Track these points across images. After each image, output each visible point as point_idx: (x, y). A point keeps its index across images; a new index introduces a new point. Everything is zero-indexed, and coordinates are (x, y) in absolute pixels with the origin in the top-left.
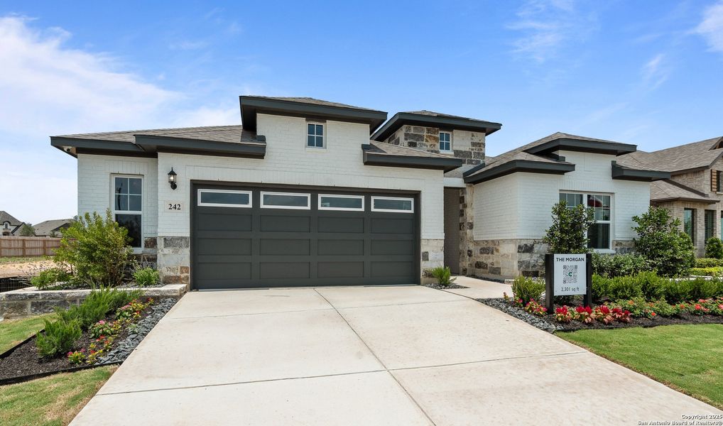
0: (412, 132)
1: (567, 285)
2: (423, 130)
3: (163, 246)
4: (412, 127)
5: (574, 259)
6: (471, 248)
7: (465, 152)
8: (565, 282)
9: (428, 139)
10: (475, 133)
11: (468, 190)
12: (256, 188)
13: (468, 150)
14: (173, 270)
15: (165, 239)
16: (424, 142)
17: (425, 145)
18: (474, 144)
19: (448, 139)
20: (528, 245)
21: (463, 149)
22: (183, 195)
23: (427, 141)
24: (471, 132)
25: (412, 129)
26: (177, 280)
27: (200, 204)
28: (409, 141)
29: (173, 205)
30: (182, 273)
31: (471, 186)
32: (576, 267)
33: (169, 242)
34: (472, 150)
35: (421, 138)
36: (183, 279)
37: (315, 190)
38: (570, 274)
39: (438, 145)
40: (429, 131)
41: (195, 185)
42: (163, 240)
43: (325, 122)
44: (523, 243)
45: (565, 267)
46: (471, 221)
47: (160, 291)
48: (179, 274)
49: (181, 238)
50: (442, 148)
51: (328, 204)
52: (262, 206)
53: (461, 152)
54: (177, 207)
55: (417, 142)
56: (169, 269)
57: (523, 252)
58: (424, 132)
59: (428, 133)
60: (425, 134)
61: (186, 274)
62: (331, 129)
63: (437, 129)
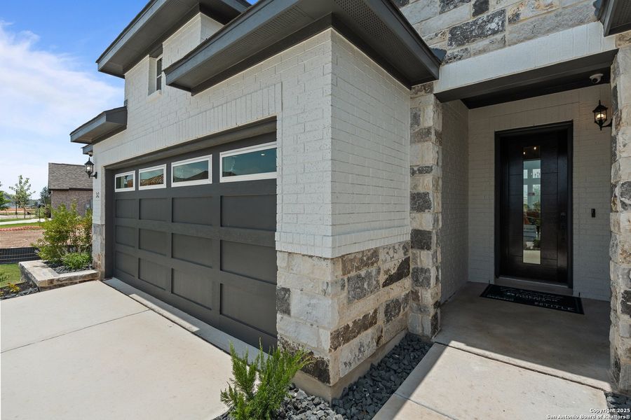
3: (93, 233)
27: (116, 190)
30: (98, 260)
33: (95, 228)
36: (99, 266)
49: (98, 226)
52: (140, 187)
54: (98, 195)
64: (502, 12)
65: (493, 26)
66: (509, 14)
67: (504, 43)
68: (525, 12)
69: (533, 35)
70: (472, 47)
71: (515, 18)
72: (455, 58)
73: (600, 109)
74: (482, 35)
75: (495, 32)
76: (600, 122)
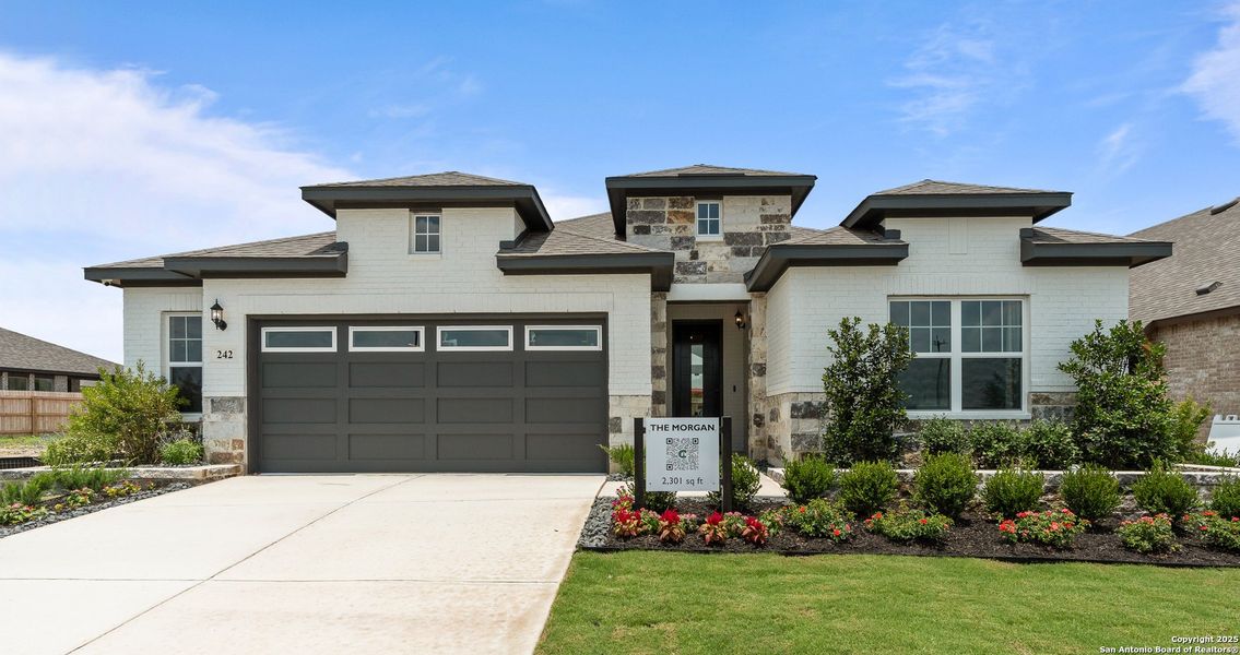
0: (642, 209)
1: (675, 473)
2: (662, 204)
3: (210, 410)
4: (642, 200)
5: (690, 427)
6: (761, 412)
7: (748, 234)
8: (669, 467)
9: (673, 218)
10: (768, 198)
11: (756, 306)
12: (342, 321)
13: (753, 230)
14: (223, 444)
15: (212, 401)
16: (665, 224)
17: (666, 229)
18: (765, 219)
19: (715, 213)
20: (814, 403)
21: (743, 229)
22: (237, 338)
23: (670, 221)
24: (759, 198)
25: (642, 203)
26: (227, 458)
27: (265, 349)
28: (635, 224)
29: (223, 352)
30: (234, 448)
31: (761, 297)
32: (696, 441)
33: (218, 404)
34: (763, 229)
35: (659, 217)
36: (236, 457)
37: (431, 321)
38: (683, 454)
39: (694, 228)
40: (673, 204)
41: (255, 323)
42: (210, 403)
43: (441, 211)
44: (802, 400)
45: (669, 441)
46: (760, 361)
47: (172, 472)
48: (230, 450)
49: (234, 399)
50: (703, 230)
51: (455, 341)
52: (352, 349)
53: (740, 235)
54: (228, 354)
55: (652, 226)
56: (217, 442)
57: (803, 417)
58: (666, 206)
59: (673, 207)
60: (667, 209)
61: (240, 451)
62: (450, 219)
63: (689, 198)
64: (705, 263)
65: (701, 269)
66: (709, 265)
67: (706, 281)
68: (716, 268)
69: (719, 281)
70: (690, 277)
71: (711, 269)
72: (679, 281)
73: (739, 315)
74: (695, 273)
75: (701, 273)
76: (738, 324)
